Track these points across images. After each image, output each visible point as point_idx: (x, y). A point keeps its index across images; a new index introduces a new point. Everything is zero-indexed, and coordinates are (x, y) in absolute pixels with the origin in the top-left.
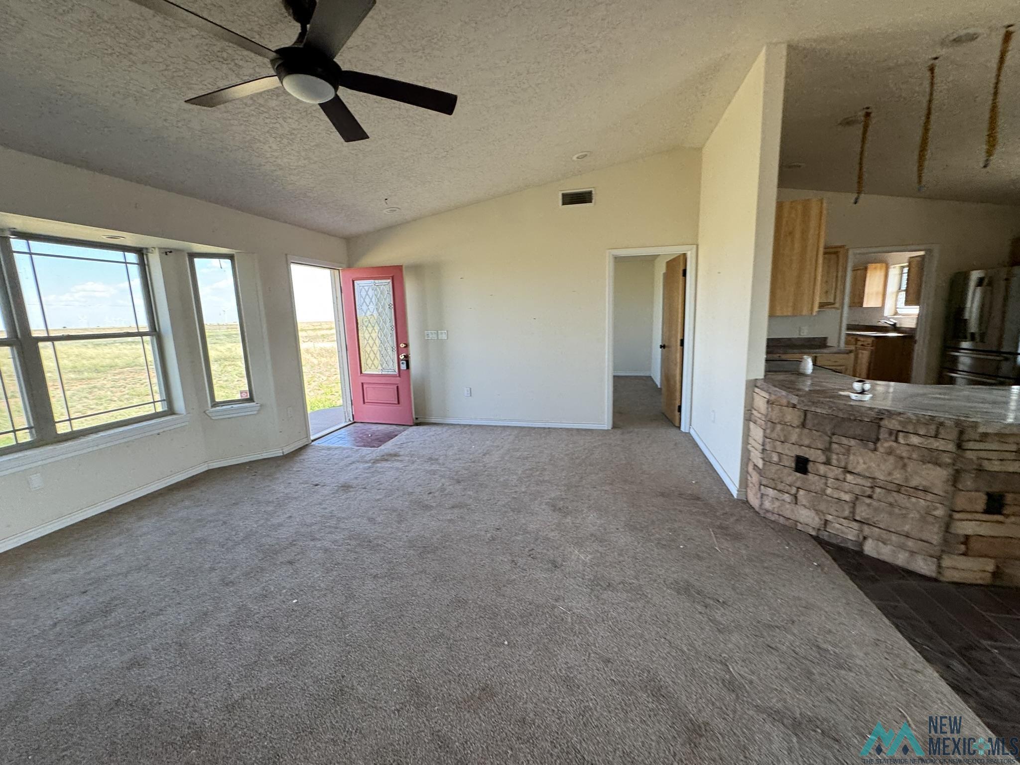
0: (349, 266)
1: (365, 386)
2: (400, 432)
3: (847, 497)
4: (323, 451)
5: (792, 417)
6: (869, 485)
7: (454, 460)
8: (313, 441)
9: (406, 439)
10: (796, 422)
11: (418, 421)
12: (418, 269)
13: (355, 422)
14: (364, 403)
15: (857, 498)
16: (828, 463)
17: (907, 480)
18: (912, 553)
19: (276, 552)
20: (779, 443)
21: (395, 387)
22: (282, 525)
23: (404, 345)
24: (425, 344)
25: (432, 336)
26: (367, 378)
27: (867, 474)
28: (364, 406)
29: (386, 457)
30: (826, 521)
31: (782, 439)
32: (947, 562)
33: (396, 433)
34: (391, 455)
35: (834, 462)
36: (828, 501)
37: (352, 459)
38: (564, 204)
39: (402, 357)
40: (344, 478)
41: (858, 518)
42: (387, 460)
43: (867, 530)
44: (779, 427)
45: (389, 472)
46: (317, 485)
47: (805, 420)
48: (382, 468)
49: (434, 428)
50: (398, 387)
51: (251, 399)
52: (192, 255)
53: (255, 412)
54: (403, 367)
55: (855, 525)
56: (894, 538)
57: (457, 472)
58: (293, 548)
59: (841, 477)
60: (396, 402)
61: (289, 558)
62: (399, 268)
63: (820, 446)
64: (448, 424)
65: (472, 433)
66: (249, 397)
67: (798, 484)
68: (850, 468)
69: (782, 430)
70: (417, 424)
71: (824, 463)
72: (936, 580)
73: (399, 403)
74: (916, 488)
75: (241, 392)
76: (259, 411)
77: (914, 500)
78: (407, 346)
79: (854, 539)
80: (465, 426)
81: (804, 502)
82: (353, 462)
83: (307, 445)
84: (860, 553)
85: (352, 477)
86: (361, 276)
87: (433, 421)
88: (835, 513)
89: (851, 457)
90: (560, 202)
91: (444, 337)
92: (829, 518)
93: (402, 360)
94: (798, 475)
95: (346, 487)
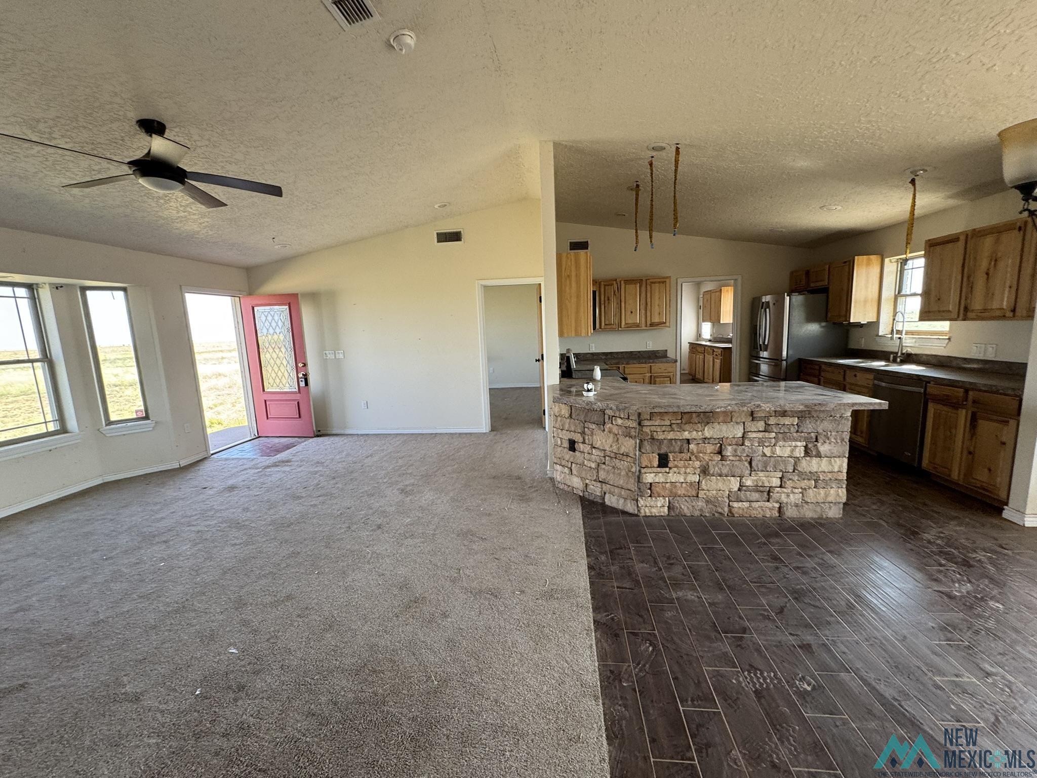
0: (250, 293)
1: (267, 403)
2: (300, 443)
3: (593, 465)
4: (220, 462)
5: (565, 411)
6: (603, 455)
7: (339, 462)
8: (212, 454)
9: (303, 448)
10: (567, 415)
11: (319, 433)
12: (314, 297)
13: (259, 437)
14: (268, 418)
15: (598, 465)
16: (584, 442)
17: (619, 449)
18: (625, 499)
19: (154, 536)
20: (560, 431)
21: (296, 403)
22: (164, 518)
23: (302, 365)
24: (324, 363)
25: (330, 356)
26: (269, 395)
27: (601, 448)
28: (268, 421)
29: (277, 464)
30: (587, 484)
31: (561, 428)
32: (641, 502)
33: (295, 444)
34: (283, 462)
35: (587, 441)
36: (586, 470)
37: (245, 467)
38: (438, 242)
39: (300, 375)
40: (230, 482)
41: (600, 480)
42: (278, 466)
43: (606, 488)
44: (559, 419)
45: (276, 475)
46: (205, 488)
47: (571, 413)
48: (270, 472)
49: (332, 439)
50: (298, 402)
51: (147, 417)
52: (84, 289)
53: (151, 429)
54: (302, 384)
55: (599, 484)
56: (617, 490)
57: (336, 471)
58: (170, 533)
59: (590, 452)
60: (298, 416)
61: (164, 539)
62: (295, 296)
63: (580, 431)
64: (347, 435)
65: (365, 441)
66: (144, 415)
67: (571, 460)
68: (594, 446)
69: (561, 421)
70: (318, 436)
71: (582, 443)
72: (637, 515)
73: (300, 417)
74: (623, 454)
75: (137, 412)
76: (153, 428)
77: (622, 462)
78: (305, 365)
79: (600, 495)
80: (362, 435)
81: (576, 473)
82: (246, 469)
83: (205, 458)
84: (603, 504)
85: (240, 480)
86: (260, 303)
87: (334, 432)
88: (590, 478)
89: (594, 437)
90: (436, 240)
91: (341, 356)
92: (587, 481)
93: (301, 378)
94: (571, 452)
95: (232, 488)
